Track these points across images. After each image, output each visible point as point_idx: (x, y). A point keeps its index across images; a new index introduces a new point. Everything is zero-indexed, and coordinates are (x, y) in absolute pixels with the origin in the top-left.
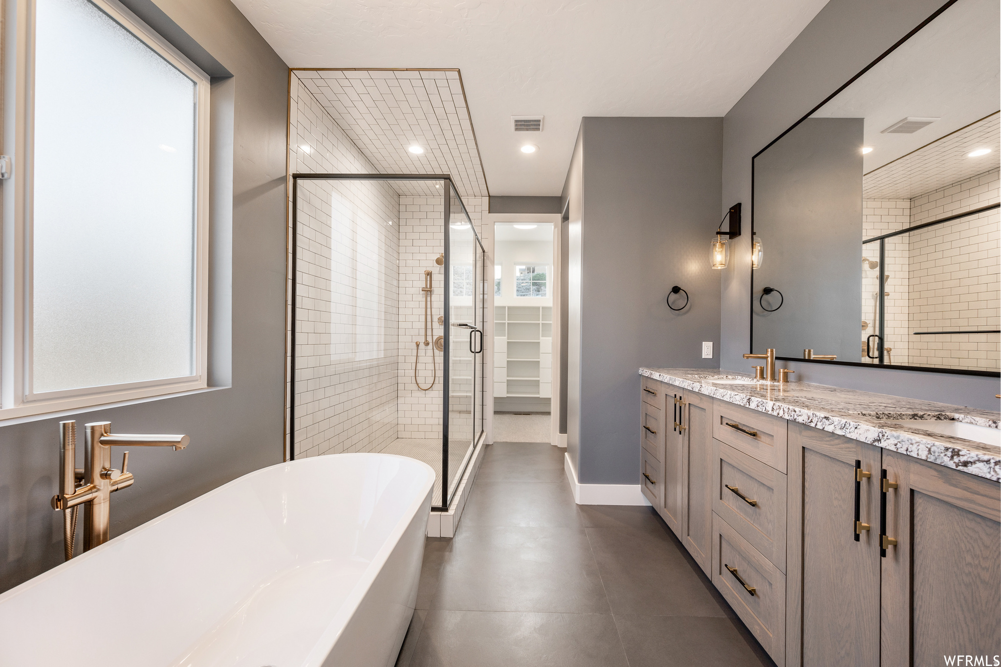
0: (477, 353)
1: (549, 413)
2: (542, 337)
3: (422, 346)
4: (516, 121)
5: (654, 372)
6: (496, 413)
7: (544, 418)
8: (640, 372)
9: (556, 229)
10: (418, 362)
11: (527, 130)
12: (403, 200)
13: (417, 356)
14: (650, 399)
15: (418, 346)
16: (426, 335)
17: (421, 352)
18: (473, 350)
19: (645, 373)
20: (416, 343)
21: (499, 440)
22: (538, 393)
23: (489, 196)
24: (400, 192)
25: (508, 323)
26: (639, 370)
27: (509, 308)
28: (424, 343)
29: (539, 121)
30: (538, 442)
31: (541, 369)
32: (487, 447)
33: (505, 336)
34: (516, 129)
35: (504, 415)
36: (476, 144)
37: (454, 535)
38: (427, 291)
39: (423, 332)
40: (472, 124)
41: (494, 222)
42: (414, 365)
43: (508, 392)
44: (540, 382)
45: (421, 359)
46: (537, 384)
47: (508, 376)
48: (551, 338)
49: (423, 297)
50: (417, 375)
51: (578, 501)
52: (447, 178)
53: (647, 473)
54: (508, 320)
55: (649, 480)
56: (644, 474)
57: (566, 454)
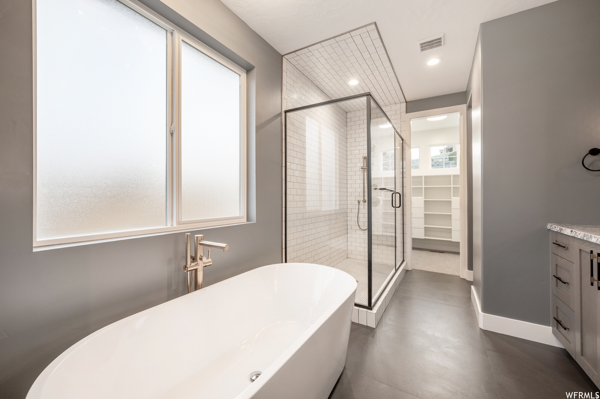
0: (397, 207)
1: (458, 253)
2: (453, 197)
3: (362, 203)
4: (421, 44)
5: (564, 228)
6: (414, 248)
7: (456, 256)
8: (549, 226)
9: (462, 116)
10: (359, 212)
11: (431, 48)
12: (349, 115)
13: (359, 209)
14: (560, 251)
15: (359, 202)
16: (364, 196)
17: (361, 207)
18: (394, 205)
19: (554, 228)
20: (358, 201)
21: (416, 268)
22: (451, 238)
23: (406, 102)
24: (347, 111)
25: (425, 188)
26: (547, 225)
27: (425, 177)
28: (363, 201)
29: (440, 39)
30: (449, 274)
31: (452, 221)
32: (407, 272)
33: (422, 196)
34: (422, 50)
35: (423, 251)
36: (393, 69)
37: (377, 327)
38: (364, 169)
39: (362, 194)
40: (388, 56)
41: (410, 119)
42: (357, 214)
43: (425, 235)
44: (452, 230)
45: (361, 211)
46: (449, 231)
47: (425, 224)
48: (459, 198)
49: (362, 173)
50: (359, 221)
51: (481, 325)
52: (368, 95)
53: (560, 318)
54: (425, 185)
55: (561, 325)
56: (554, 318)
57: (472, 287)
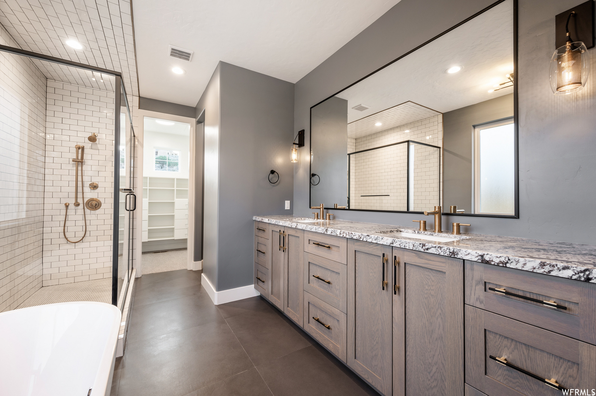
0: (131, 210)
1: (186, 249)
2: (176, 198)
3: (72, 206)
4: (173, 49)
5: (264, 218)
6: (143, 253)
7: (184, 252)
8: (254, 218)
9: (192, 128)
10: (67, 220)
11: (180, 58)
12: (50, 83)
13: (66, 215)
14: (261, 234)
15: (67, 206)
16: (76, 198)
17: (71, 211)
18: (128, 208)
19: (258, 219)
20: (65, 204)
21: (146, 273)
22: (173, 236)
23: (139, 96)
24: (48, 75)
25: (149, 189)
26: (253, 217)
27: (150, 178)
28: (74, 204)
29: (190, 54)
30: (178, 269)
31: (175, 221)
32: (136, 279)
33: (147, 198)
34: (171, 55)
35: (146, 254)
36: (135, 56)
37: (123, 355)
38: (78, 162)
39: (74, 195)
40: (134, 40)
41: (144, 116)
42: (62, 224)
43: (149, 238)
44: (175, 229)
45: (70, 218)
46: (172, 230)
47: (149, 226)
48: (187, 199)
49: (73, 167)
50: (66, 231)
51: (216, 303)
52: (118, 75)
53: (259, 277)
54: (149, 187)
55: (261, 280)
56: (257, 278)
57: (202, 274)
